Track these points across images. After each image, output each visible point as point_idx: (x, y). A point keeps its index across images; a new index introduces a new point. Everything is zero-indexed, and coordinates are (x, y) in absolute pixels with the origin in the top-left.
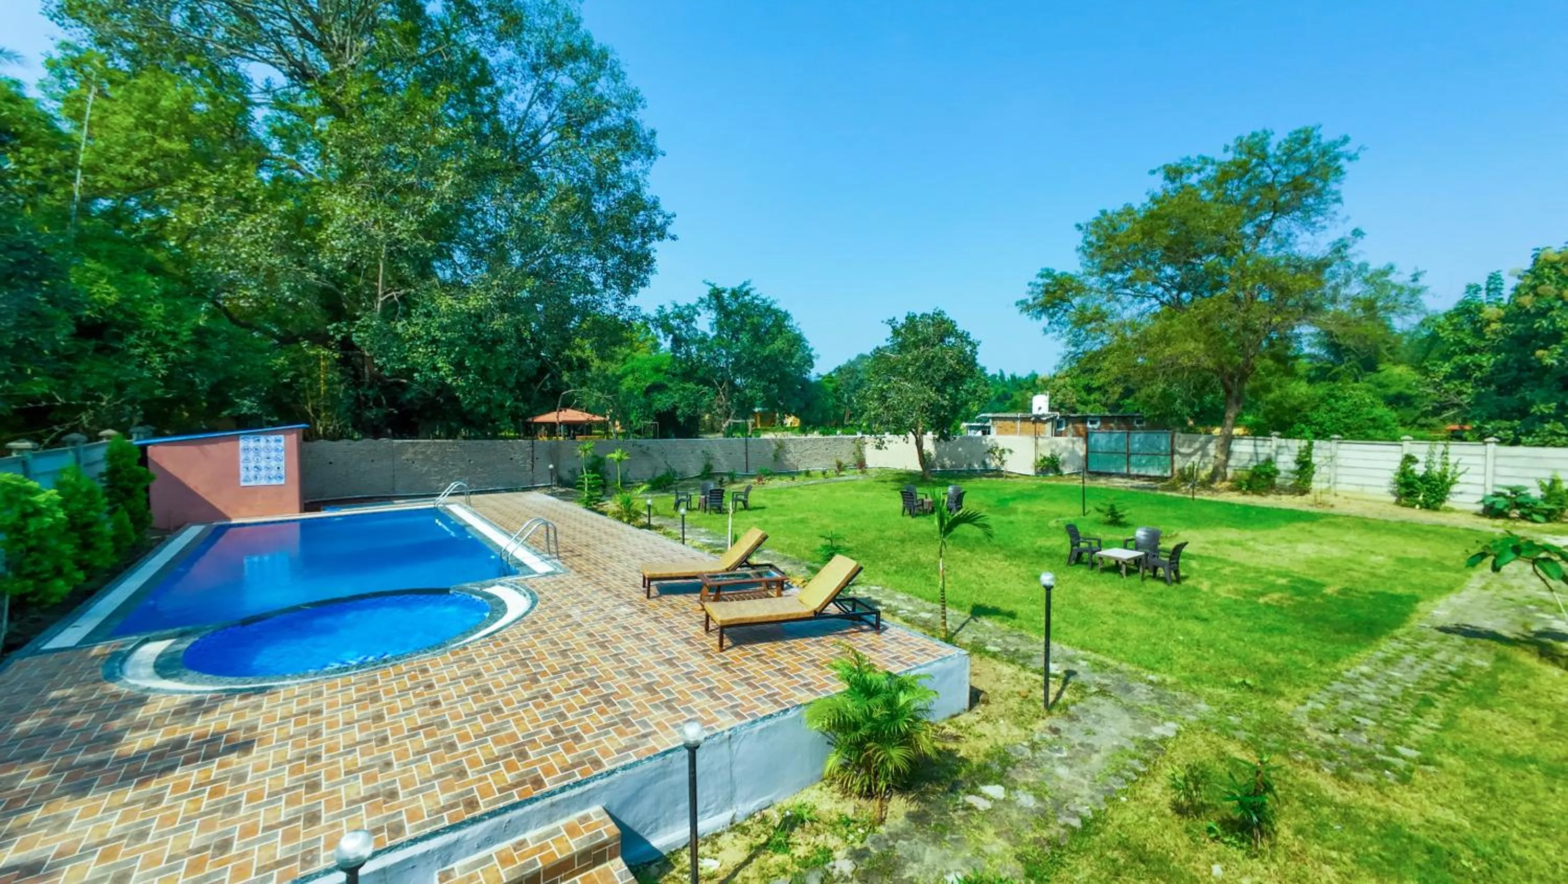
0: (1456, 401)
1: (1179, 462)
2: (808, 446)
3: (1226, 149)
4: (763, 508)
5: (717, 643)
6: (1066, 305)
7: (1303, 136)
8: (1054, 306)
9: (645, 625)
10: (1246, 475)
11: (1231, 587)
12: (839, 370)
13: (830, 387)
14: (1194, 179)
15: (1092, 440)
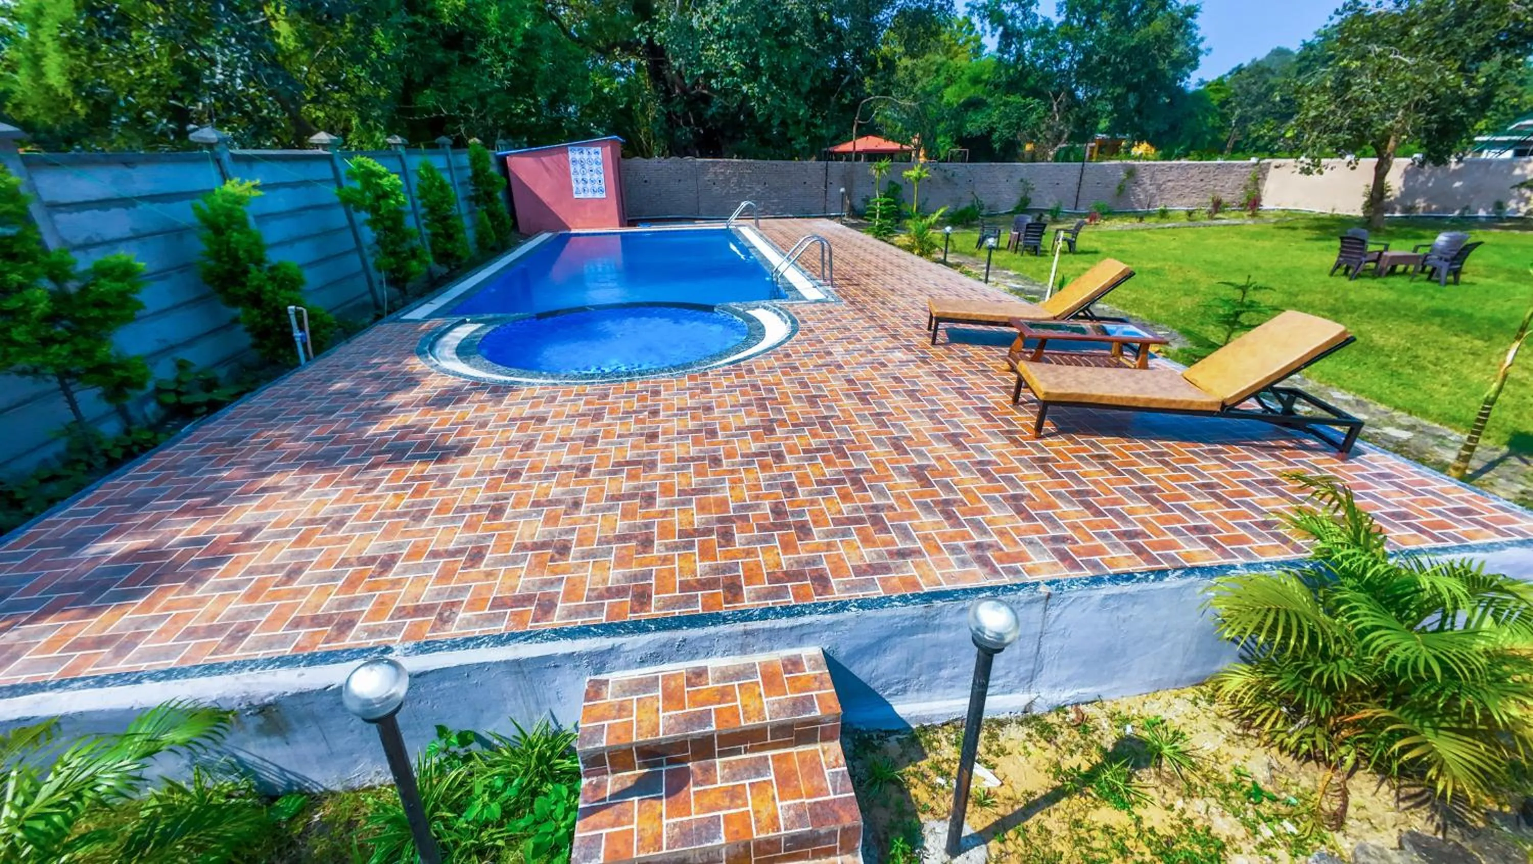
4: (1096, 252)
9: (925, 379)
12: (1239, 70)
13: (1215, 99)
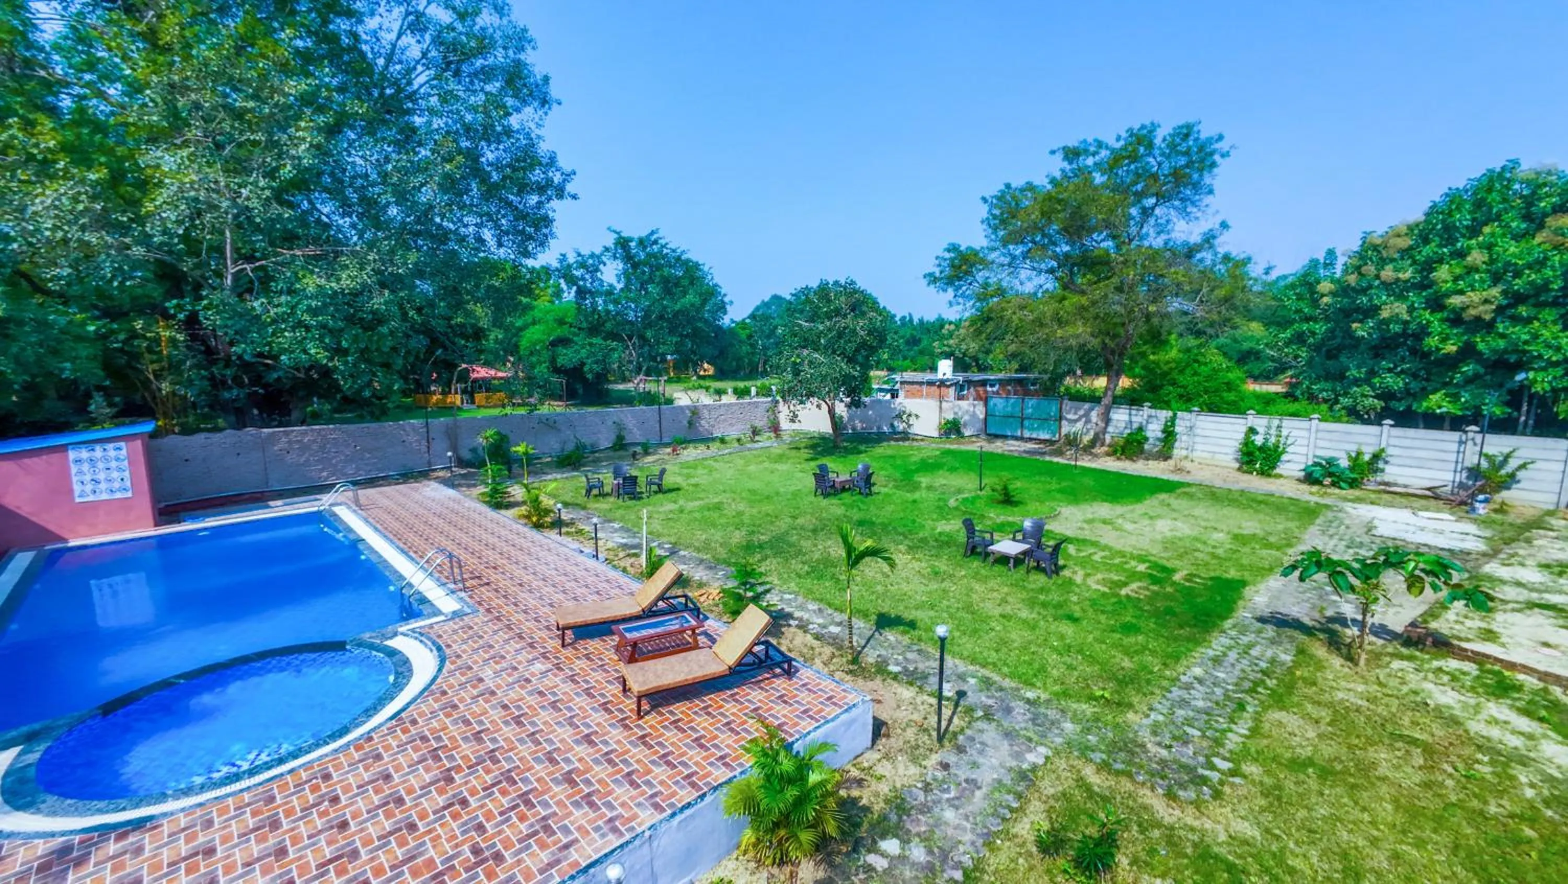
0: (1294, 363)
1: (1066, 428)
2: (722, 411)
3: (1118, 138)
4: (678, 489)
5: (634, 707)
6: (970, 279)
7: (1185, 131)
8: (960, 279)
9: (561, 687)
10: (1121, 443)
11: (1099, 576)
13: (743, 334)
14: (1090, 161)
15: (991, 403)
